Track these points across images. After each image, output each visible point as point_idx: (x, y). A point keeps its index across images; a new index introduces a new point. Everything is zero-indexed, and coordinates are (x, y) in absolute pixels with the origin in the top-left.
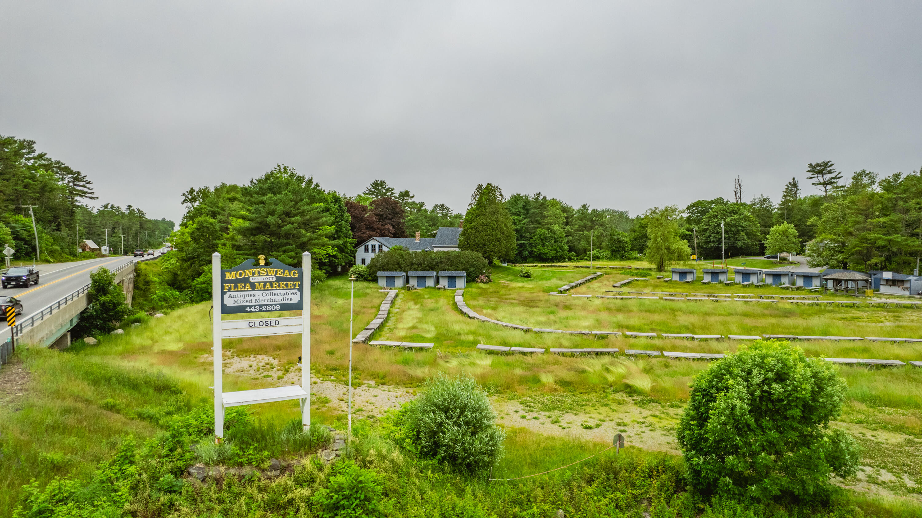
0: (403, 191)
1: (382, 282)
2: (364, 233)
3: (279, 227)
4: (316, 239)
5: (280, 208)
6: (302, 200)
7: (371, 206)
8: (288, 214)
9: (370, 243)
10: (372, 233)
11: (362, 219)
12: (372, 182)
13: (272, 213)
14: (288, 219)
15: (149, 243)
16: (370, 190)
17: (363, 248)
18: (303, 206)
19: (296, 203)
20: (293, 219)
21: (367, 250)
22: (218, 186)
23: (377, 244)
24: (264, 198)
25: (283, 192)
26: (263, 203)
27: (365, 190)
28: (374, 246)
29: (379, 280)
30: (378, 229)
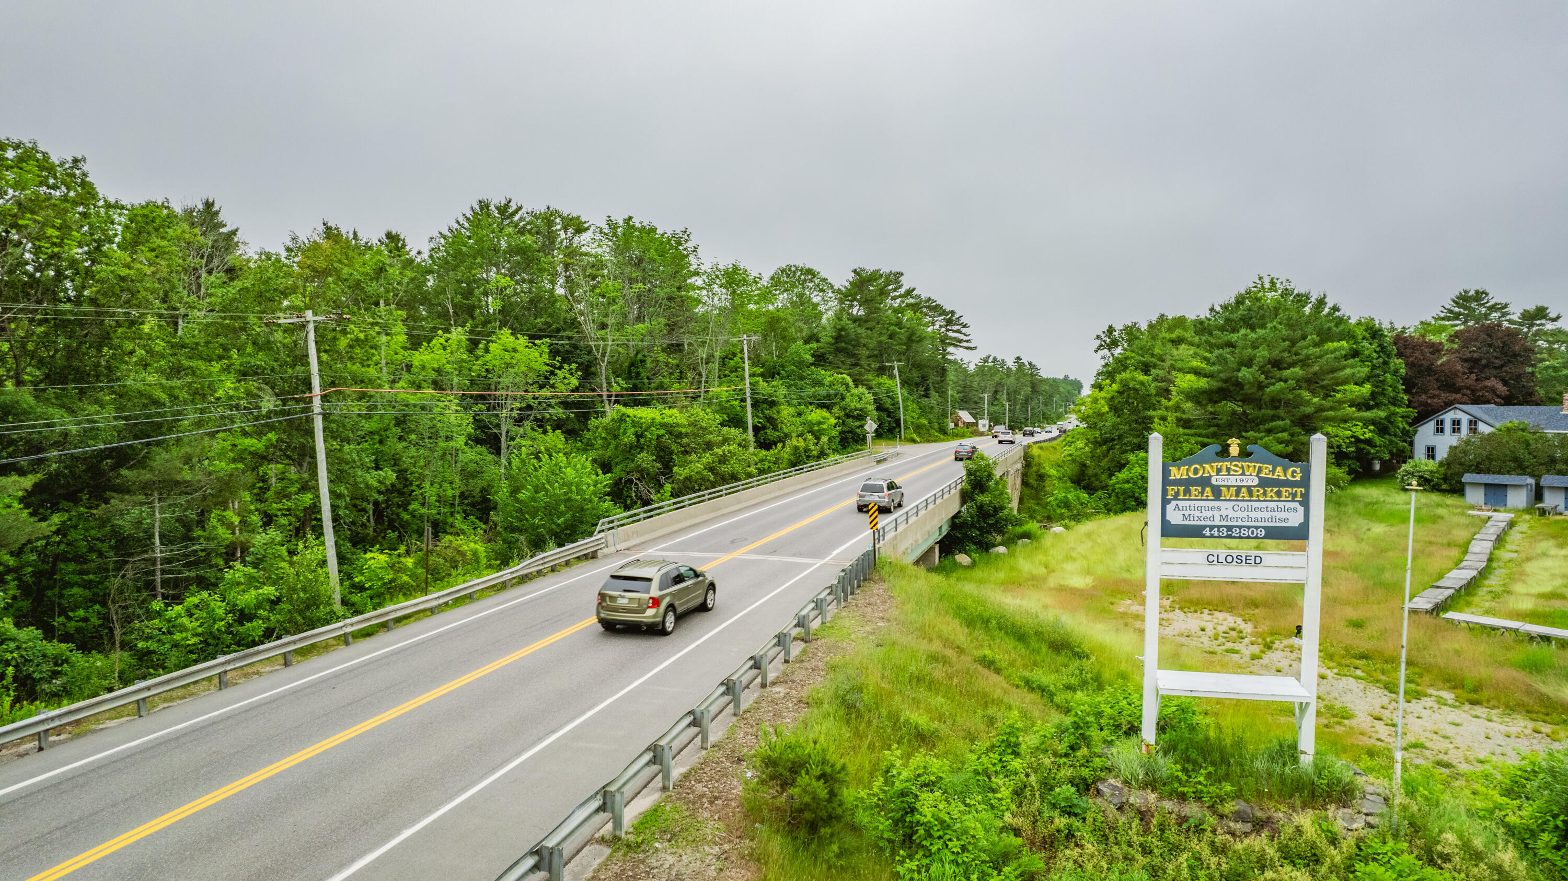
0: (1531, 307)
1: (1475, 496)
2: (1434, 396)
3: (1261, 387)
4: (1331, 409)
5: (1262, 353)
6: (1304, 338)
7: (1453, 342)
8: (1277, 364)
9: (1448, 417)
10: (1453, 396)
11: (1430, 370)
12: (1455, 293)
13: (1249, 363)
14: (1278, 374)
15: (1044, 414)
16: (1451, 311)
17: (1430, 426)
18: (1307, 348)
19: (1293, 343)
20: (1286, 373)
21: (1440, 430)
22: (1154, 319)
23: (1465, 419)
24: (1234, 337)
25: (1269, 325)
26: (1231, 345)
27: (1437, 311)
28: (1456, 423)
29: (1469, 491)
30: (1468, 388)
